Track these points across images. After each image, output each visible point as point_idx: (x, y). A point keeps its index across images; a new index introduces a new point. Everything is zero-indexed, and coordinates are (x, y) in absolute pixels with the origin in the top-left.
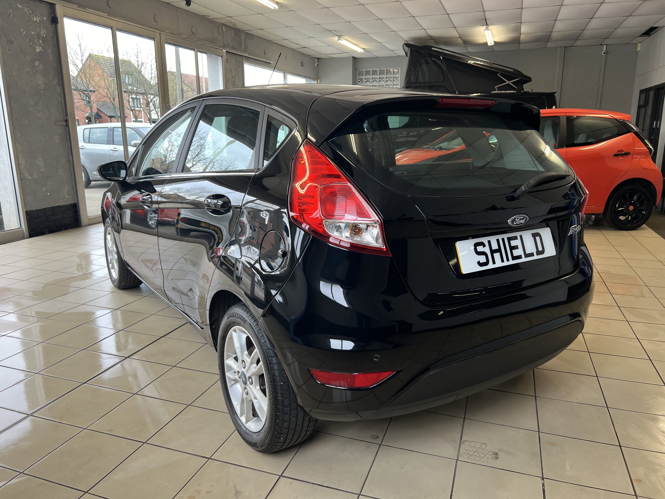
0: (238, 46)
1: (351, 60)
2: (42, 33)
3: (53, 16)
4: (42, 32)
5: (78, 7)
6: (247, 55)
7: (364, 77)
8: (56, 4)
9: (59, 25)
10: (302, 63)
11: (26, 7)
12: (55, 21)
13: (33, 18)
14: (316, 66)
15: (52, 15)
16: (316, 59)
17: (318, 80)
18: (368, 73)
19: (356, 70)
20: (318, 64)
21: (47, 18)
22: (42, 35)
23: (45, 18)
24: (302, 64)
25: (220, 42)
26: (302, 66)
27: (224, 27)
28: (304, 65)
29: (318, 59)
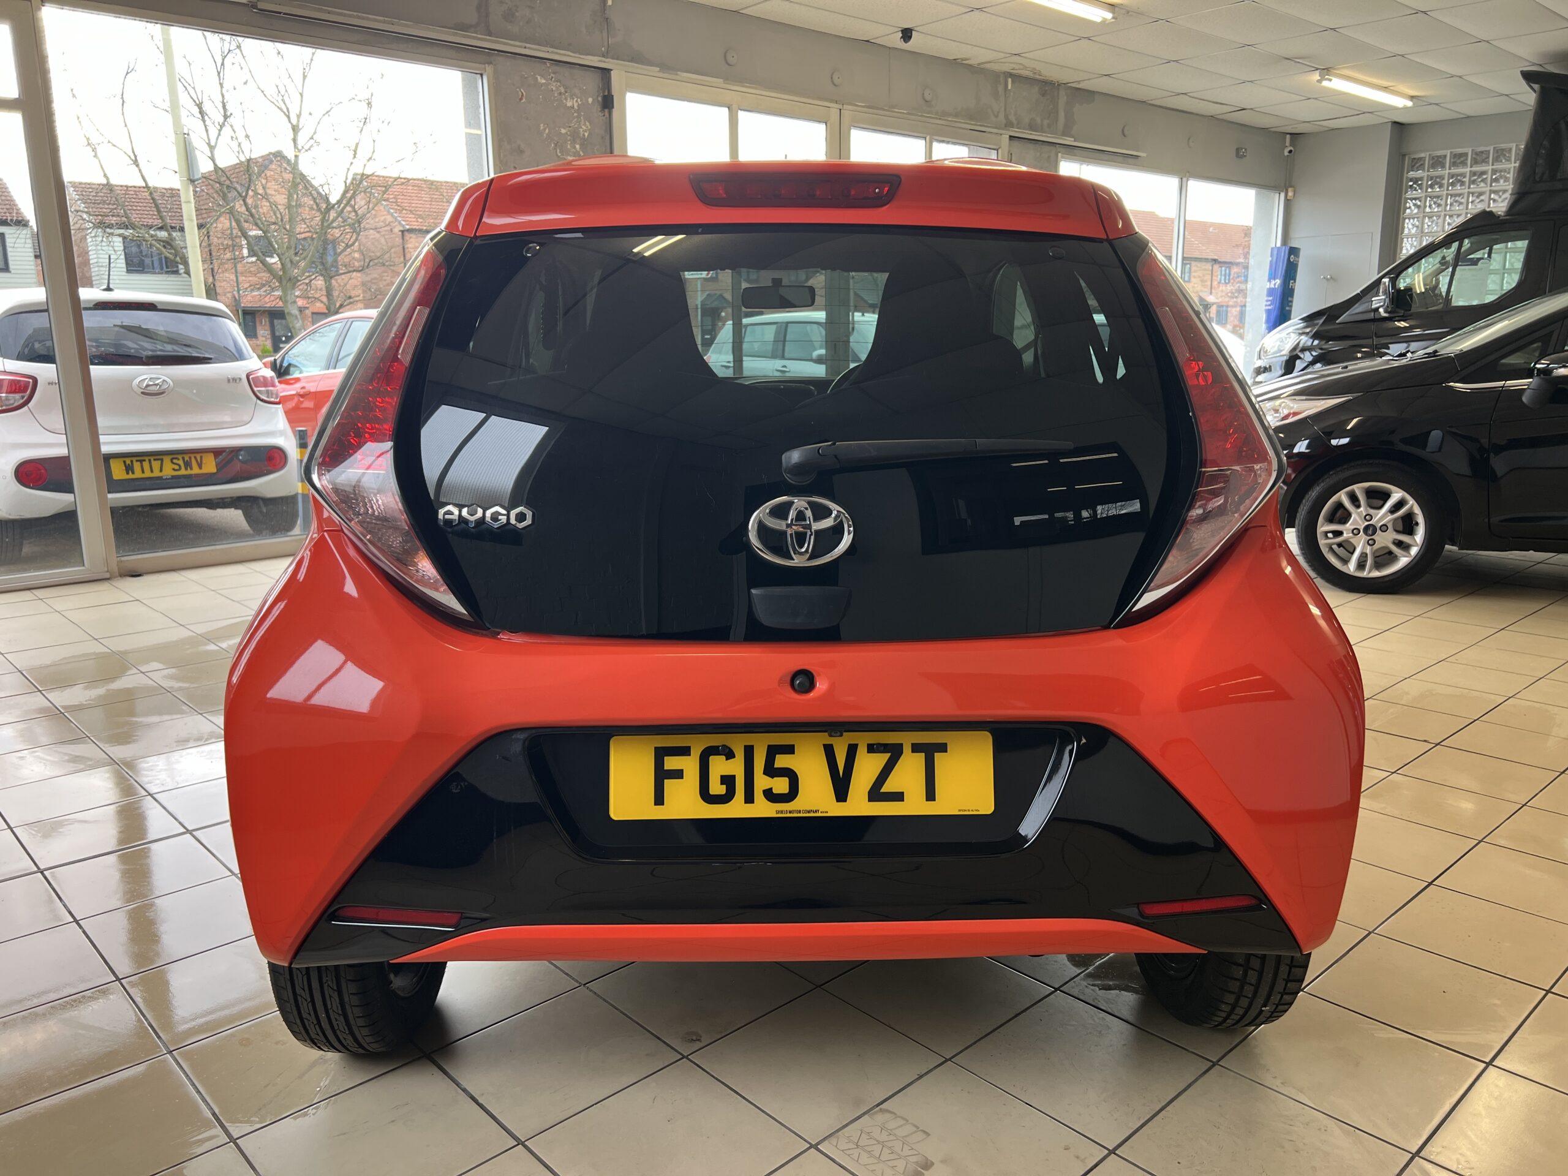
0: (1046, 122)
1: (1388, 130)
2: (581, 130)
3: (606, 94)
4: (583, 127)
5: (660, 71)
6: (1069, 141)
7: (1426, 174)
8: (612, 70)
9: (615, 112)
10: (1238, 150)
11: (554, 82)
12: (607, 102)
13: (566, 99)
14: (1286, 153)
15: (604, 92)
16: (1288, 136)
17: (1289, 188)
18: (1438, 162)
19: (1404, 155)
20: (1292, 148)
21: (593, 100)
22: (582, 133)
23: (590, 100)
24: (1239, 154)
25: (997, 116)
26: (1241, 158)
27: (1010, 80)
28: (1245, 156)
29: (1294, 136)
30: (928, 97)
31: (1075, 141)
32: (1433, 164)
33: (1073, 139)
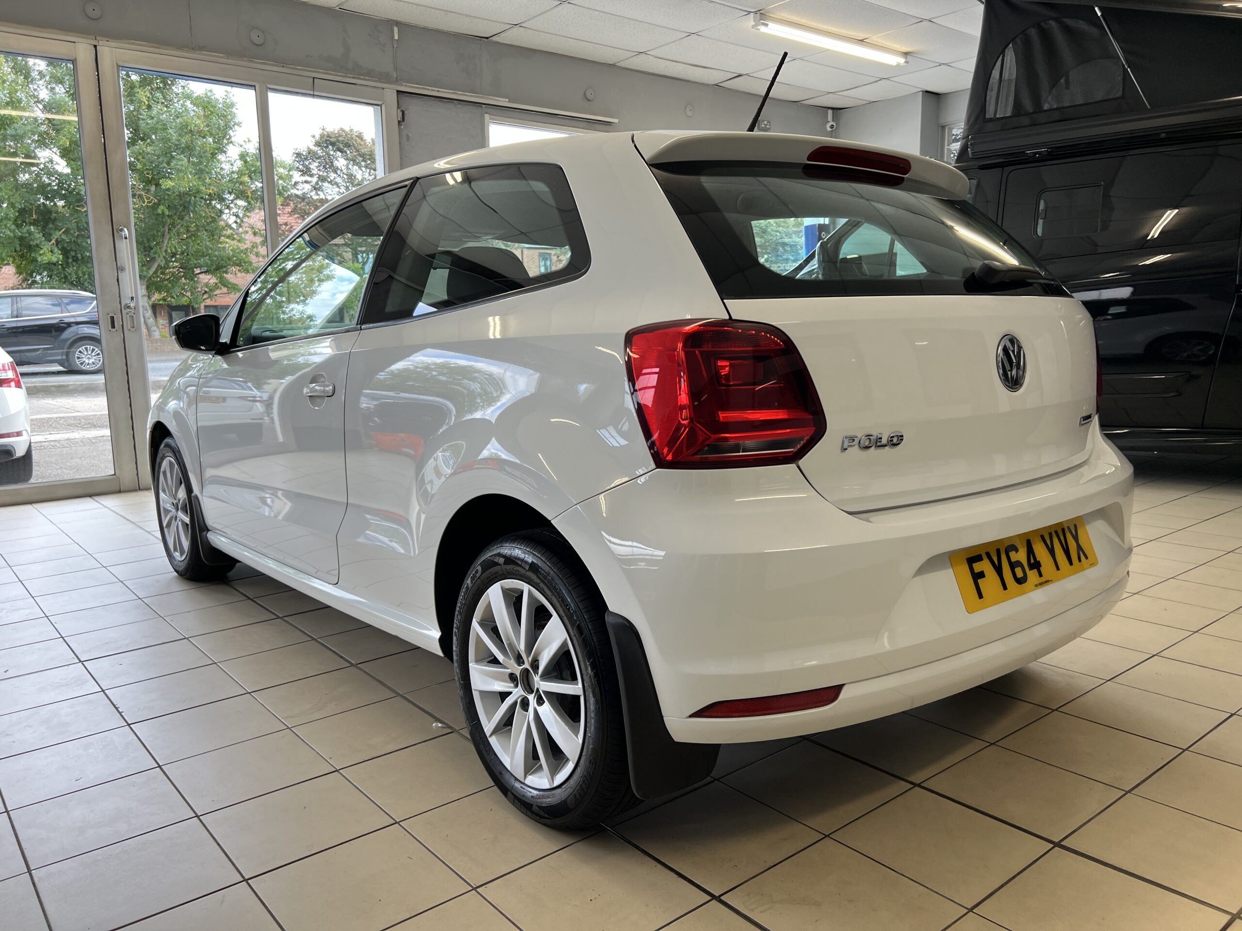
1: (919, 99)
6: (500, 102)
14: (829, 129)
16: (830, 112)
19: (943, 127)
20: (833, 123)
27: (396, 29)
28: (769, 129)
29: (837, 110)
30: (257, 41)
31: (509, 102)
33: (507, 100)
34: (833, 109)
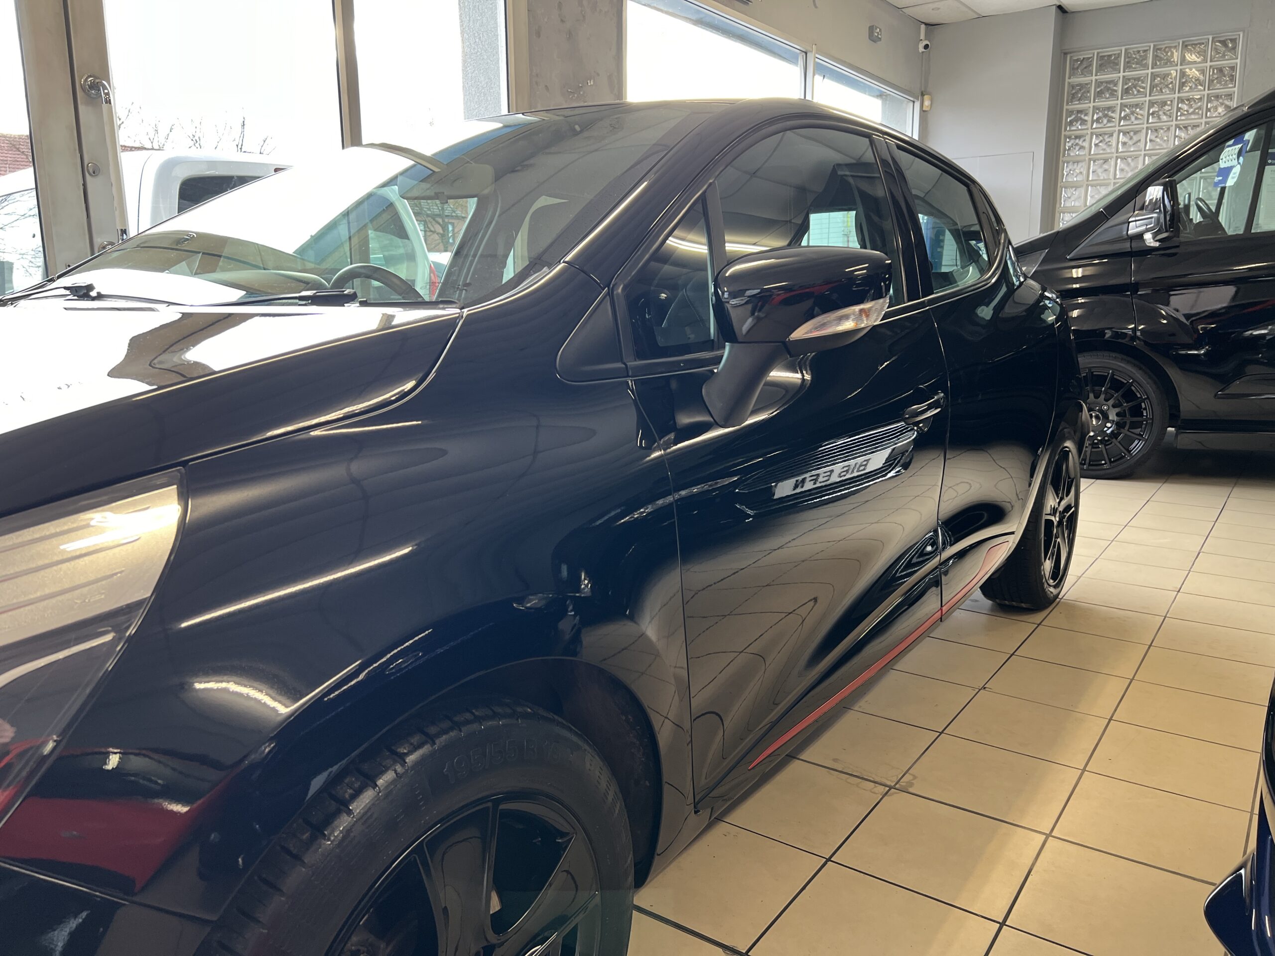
1: (1051, 18)
7: (1094, 78)
10: (871, 29)
14: (921, 49)
16: (923, 26)
17: (926, 97)
18: (1107, 62)
19: (1066, 54)
20: (927, 42)
24: (873, 38)
26: (875, 41)
28: (880, 39)
29: (930, 26)
32: (1101, 65)
34: (926, 24)
